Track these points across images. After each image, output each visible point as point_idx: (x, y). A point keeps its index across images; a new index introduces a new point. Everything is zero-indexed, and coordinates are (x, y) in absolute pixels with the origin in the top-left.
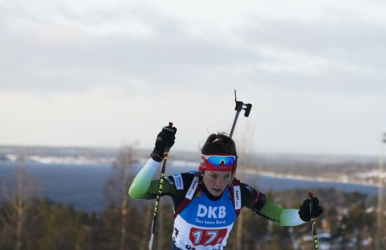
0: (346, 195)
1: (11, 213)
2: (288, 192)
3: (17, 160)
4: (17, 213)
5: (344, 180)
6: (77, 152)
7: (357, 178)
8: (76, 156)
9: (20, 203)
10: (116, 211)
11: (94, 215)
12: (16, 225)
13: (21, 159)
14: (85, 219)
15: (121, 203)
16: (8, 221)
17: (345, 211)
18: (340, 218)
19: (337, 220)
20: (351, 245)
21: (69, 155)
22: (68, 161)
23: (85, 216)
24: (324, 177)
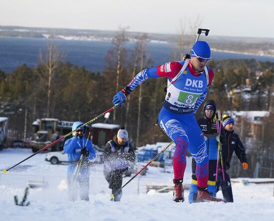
0: (262, 64)
1: (45, 72)
2: (225, 61)
3: (49, 37)
4: (48, 71)
5: (261, 54)
6: (88, 33)
7: (269, 53)
8: (88, 36)
9: (50, 65)
10: (113, 71)
11: (99, 74)
12: (47, 79)
13: (52, 37)
14: (93, 76)
15: (117, 66)
16: (43, 76)
17: (261, 74)
18: (258, 78)
19: (256, 79)
20: (264, 95)
21: (84, 35)
22: (83, 39)
23: (93, 74)
24: (248, 52)
